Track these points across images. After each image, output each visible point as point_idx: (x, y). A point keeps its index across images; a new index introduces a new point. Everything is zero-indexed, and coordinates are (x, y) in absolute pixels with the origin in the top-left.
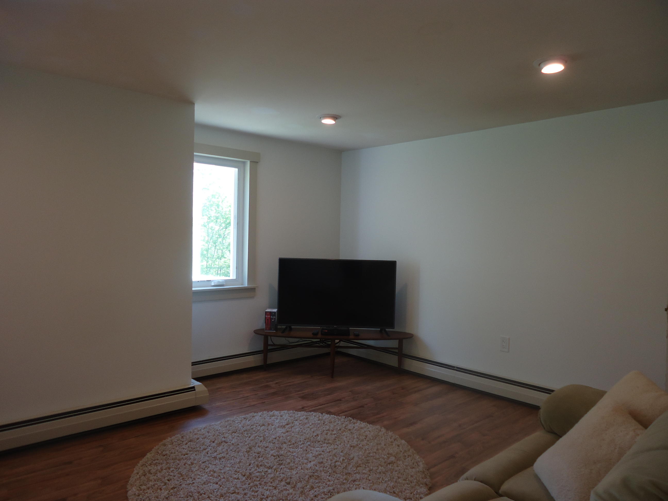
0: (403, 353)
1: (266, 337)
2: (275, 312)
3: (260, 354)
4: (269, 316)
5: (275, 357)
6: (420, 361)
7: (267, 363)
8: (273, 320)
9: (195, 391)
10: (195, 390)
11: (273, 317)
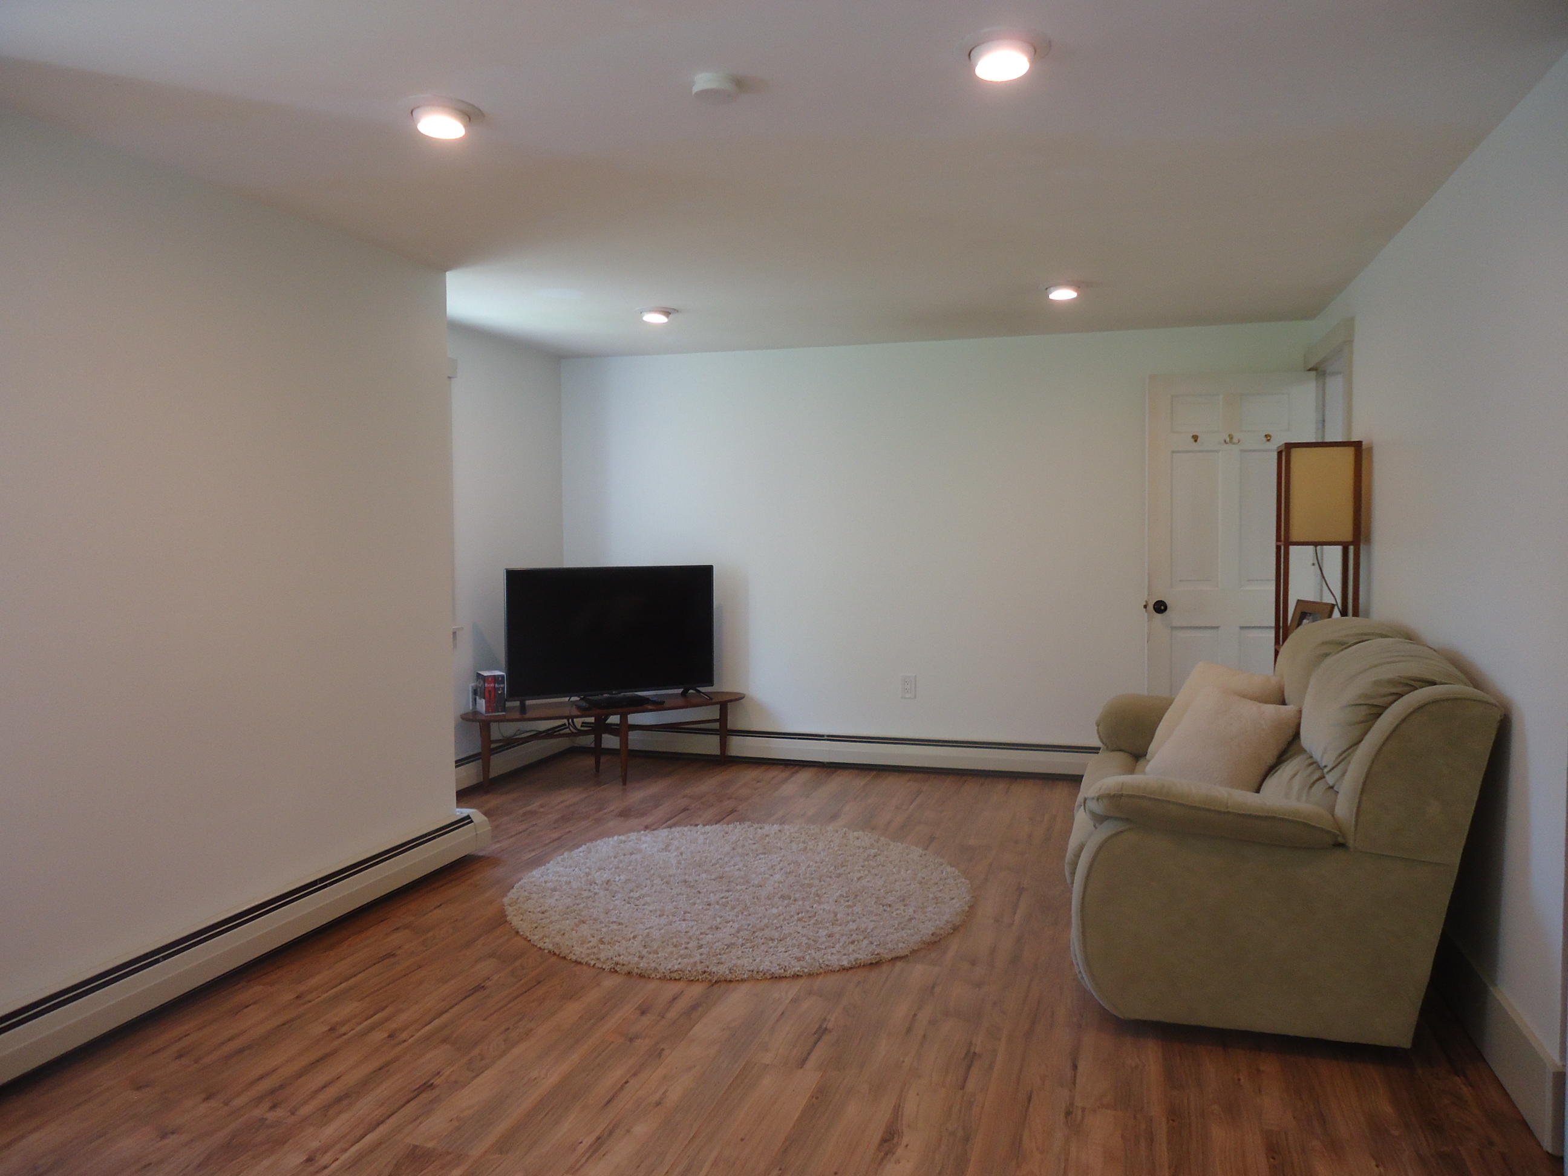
0: (729, 727)
1: (485, 726)
2: (502, 676)
3: (472, 761)
4: (492, 685)
5: (500, 764)
6: (756, 736)
7: (490, 777)
8: (500, 692)
9: (473, 823)
10: (472, 821)
11: (500, 686)
